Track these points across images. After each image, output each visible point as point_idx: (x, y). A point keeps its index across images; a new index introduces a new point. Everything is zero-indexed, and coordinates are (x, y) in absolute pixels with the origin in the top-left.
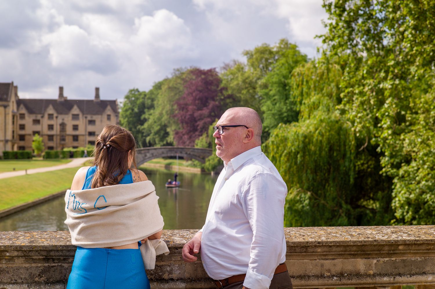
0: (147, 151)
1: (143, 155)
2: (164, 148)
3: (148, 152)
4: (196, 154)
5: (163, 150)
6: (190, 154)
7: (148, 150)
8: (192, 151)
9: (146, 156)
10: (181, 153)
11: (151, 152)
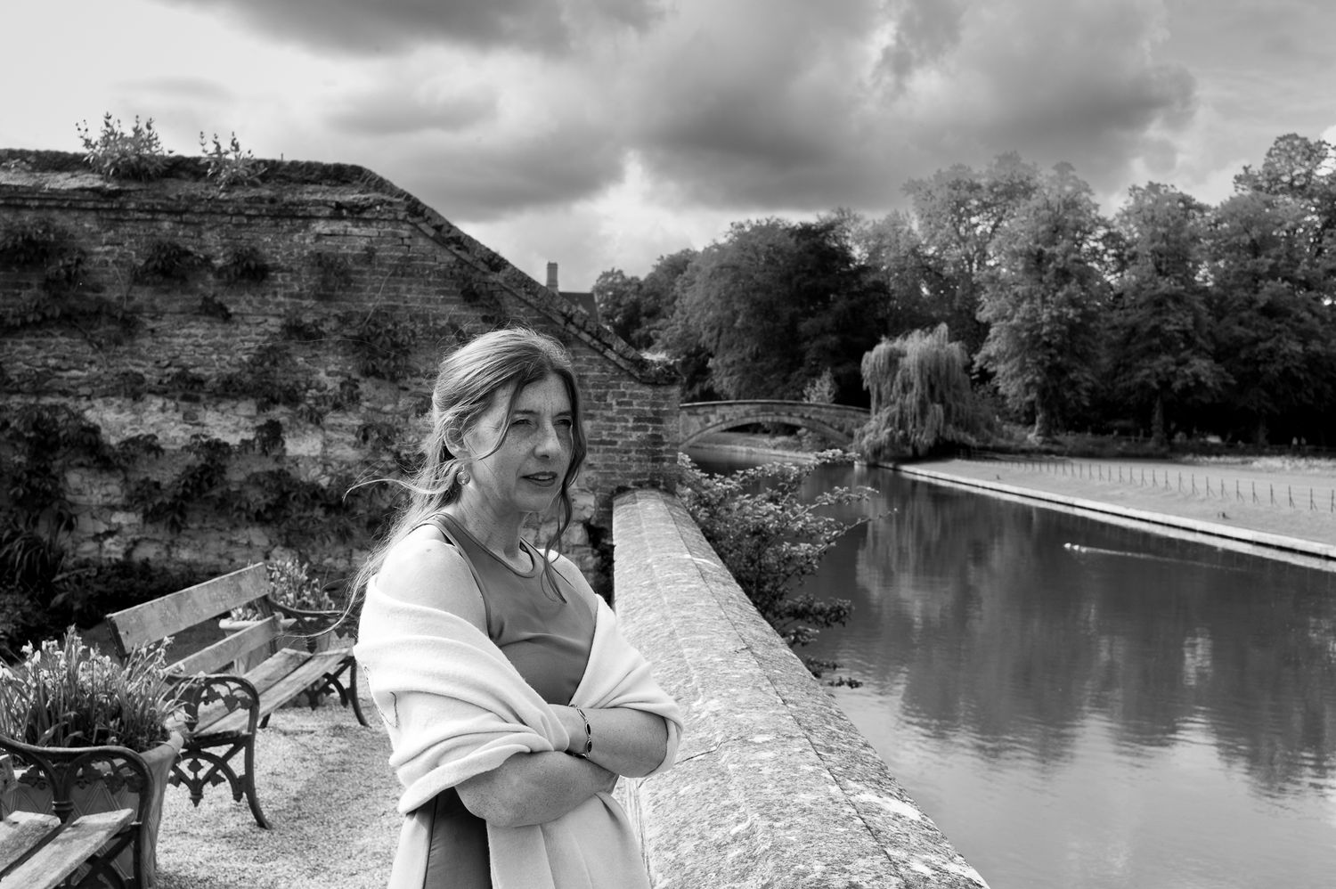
0: (710, 409)
1: (702, 419)
2: (751, 404)
3: (714, 413)
4: (823, 418)
5: (748, 407)
6: (809, 418)
7: (714, 405)
8: (814, 412)
9: (708, 421)
10: (790, 415)
11: (720, 411)
